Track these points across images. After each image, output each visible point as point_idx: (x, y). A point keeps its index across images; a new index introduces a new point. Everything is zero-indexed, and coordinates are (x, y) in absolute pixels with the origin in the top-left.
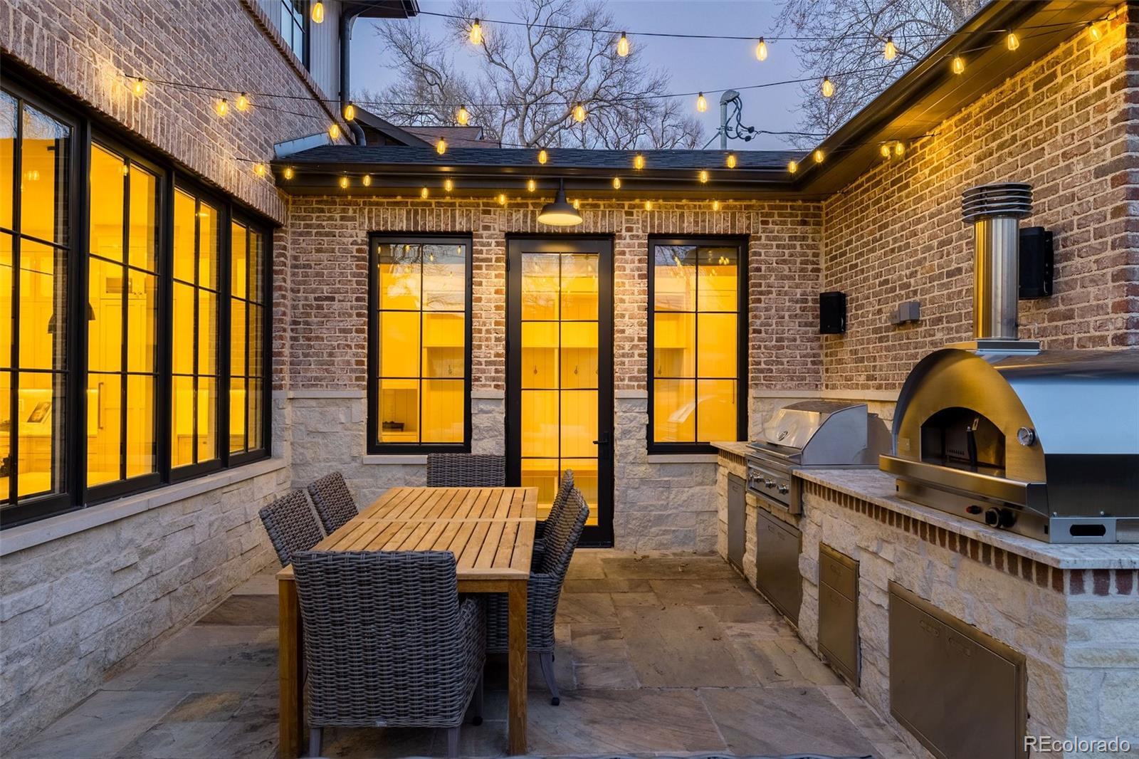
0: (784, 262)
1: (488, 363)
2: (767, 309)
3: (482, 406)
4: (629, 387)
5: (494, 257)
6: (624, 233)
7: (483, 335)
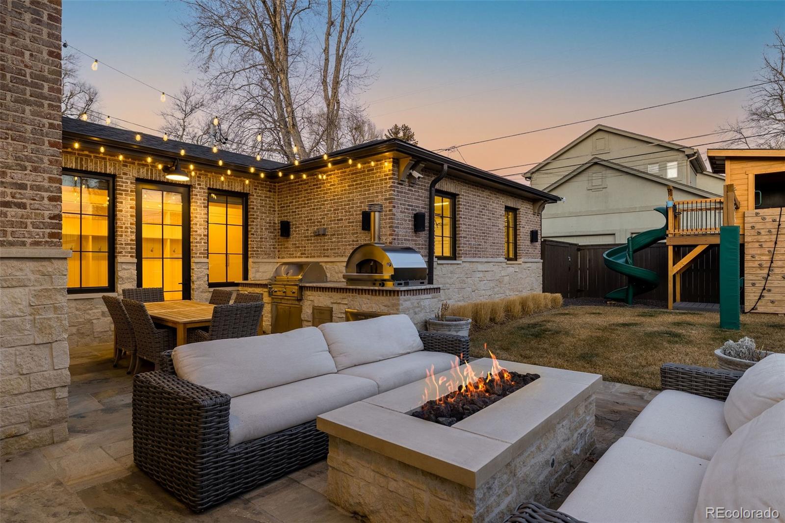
0: (263, 206)
1: (126, 244)
2: (257, 225)
3: (124, 266)
4: (199, 257)
5: (129, 190)
6: (197, 186)
7: (123, 229)
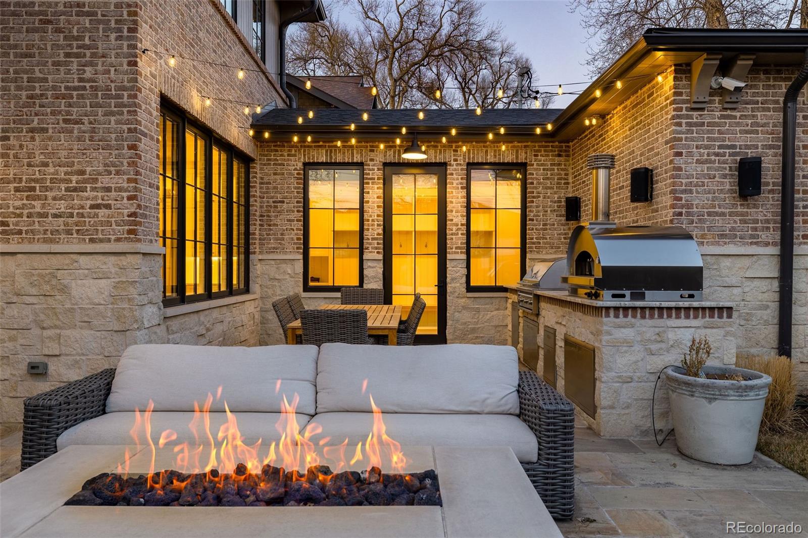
0: (548, 179)
1: (373, 239)
2: (537, 207)
3: (370, 264)
4: (455, 253)
5: (376, 177)
6: (452, 162)
7: (370, 222)
